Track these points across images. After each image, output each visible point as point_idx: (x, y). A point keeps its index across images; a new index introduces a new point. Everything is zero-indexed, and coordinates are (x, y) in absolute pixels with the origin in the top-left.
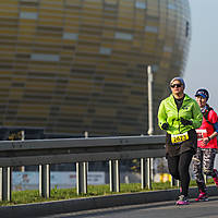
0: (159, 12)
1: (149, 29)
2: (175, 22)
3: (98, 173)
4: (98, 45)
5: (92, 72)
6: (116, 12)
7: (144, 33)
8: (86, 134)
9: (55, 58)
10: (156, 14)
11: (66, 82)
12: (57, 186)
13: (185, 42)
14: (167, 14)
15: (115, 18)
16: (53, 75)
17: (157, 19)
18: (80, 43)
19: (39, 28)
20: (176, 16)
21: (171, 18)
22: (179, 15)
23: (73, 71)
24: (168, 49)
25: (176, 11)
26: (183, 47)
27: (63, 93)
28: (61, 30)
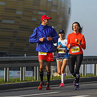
0: (57, 3)
1: (53, 10)
2: (64, 8)
3: (30, 72)
4: (31, 17)
5: (28, 28)
6: (39, 3)
7: (51, 12)
8: (25, 55)
9: (12, 22)
10: (56, 4)
11: (17, 32)
12: (12, 77)
13: (68, 16)
14: (61, 4)
15: (39, 5)
16: (11, 29)
17: (57, 6)
18: (23, 16)
19: (6, 9)
20: (65, 5)
21: (62, 6)
22: (66, 4)
23: (20, 28)
24: (61, 19)
25: (65, 3)
26: (68, 18)
27: (15, 37)
28: (15, 10)
